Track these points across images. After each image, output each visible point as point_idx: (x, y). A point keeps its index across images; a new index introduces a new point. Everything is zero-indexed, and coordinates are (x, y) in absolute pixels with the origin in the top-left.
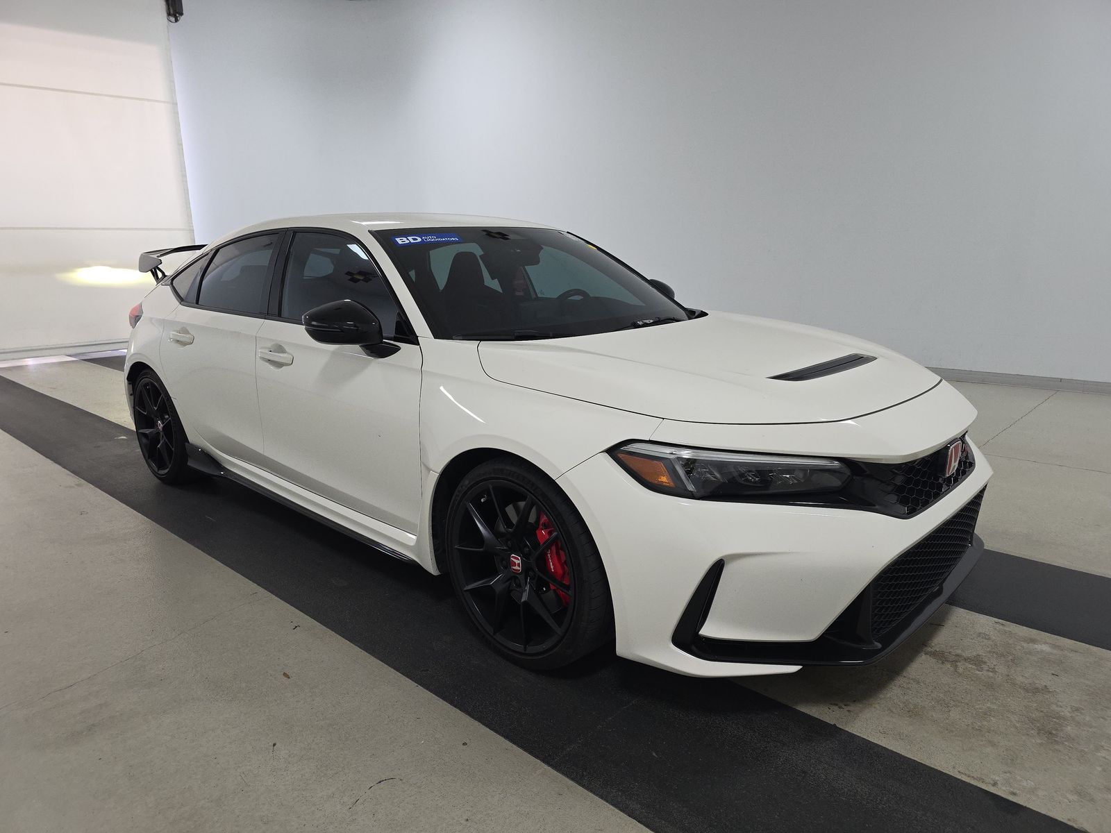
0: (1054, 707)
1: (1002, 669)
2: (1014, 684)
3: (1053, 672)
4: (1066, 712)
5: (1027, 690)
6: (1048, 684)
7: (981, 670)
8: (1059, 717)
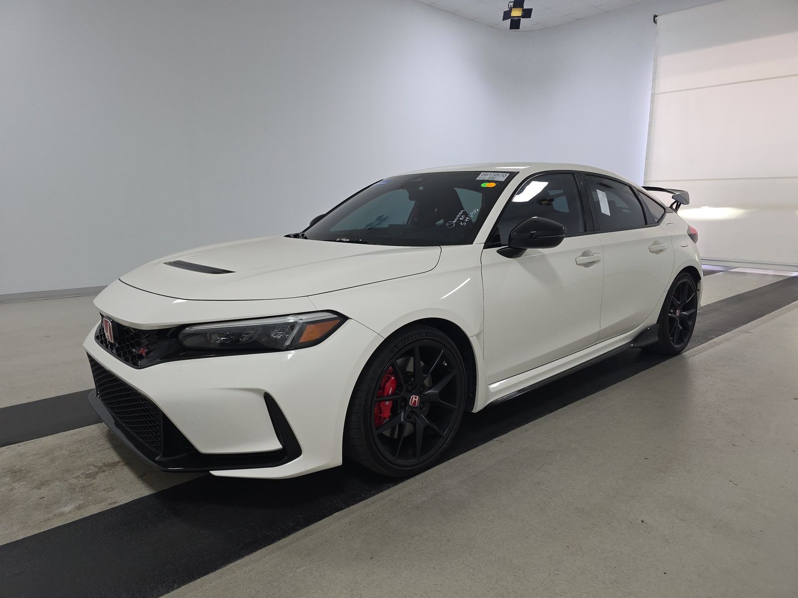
0: (25, 483)
1: (73, 481)
2: (58, 479)
3: (44, 499)
4: (16, 485)
5: (47, 481)
6: (40, 491)
7: (82, 474)
8: (17, 481)
